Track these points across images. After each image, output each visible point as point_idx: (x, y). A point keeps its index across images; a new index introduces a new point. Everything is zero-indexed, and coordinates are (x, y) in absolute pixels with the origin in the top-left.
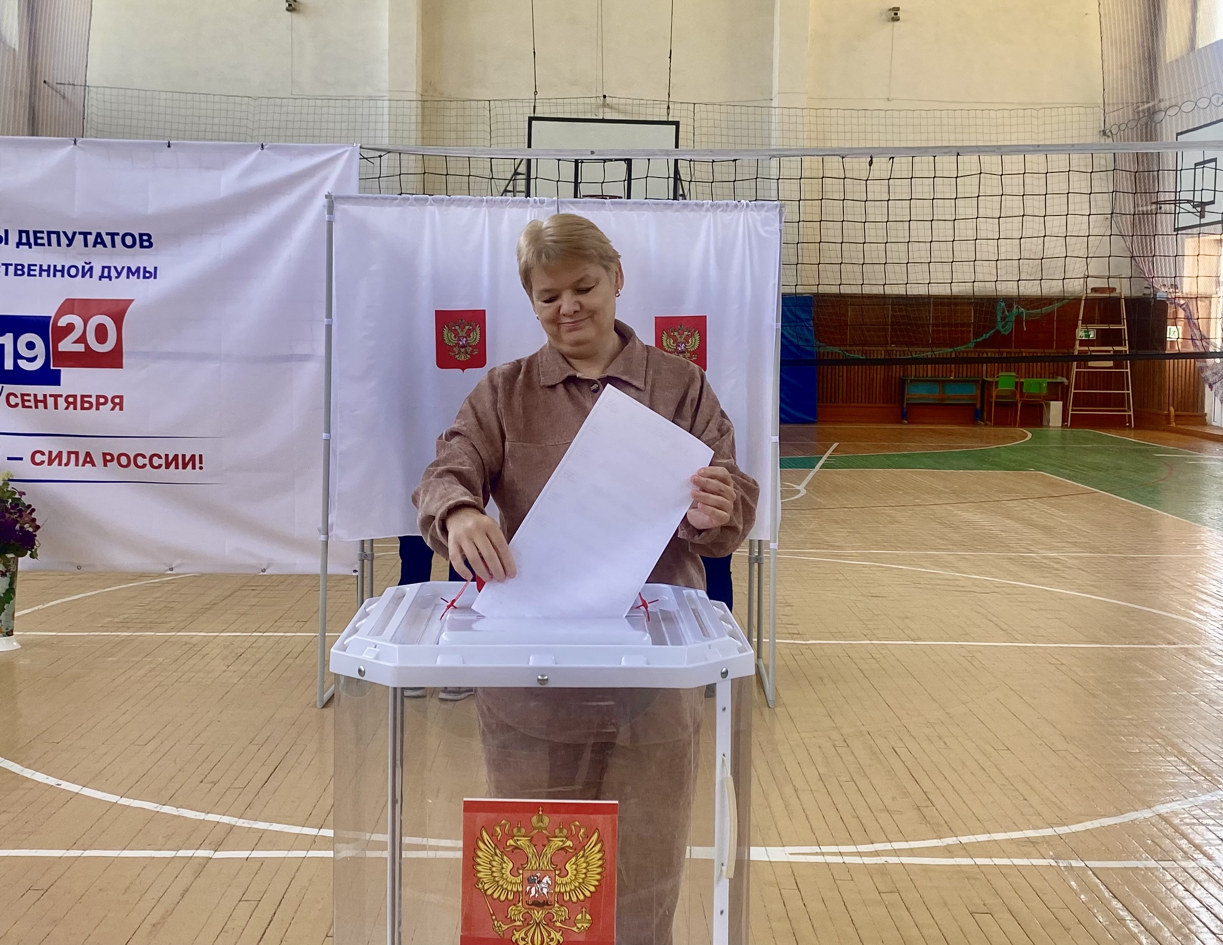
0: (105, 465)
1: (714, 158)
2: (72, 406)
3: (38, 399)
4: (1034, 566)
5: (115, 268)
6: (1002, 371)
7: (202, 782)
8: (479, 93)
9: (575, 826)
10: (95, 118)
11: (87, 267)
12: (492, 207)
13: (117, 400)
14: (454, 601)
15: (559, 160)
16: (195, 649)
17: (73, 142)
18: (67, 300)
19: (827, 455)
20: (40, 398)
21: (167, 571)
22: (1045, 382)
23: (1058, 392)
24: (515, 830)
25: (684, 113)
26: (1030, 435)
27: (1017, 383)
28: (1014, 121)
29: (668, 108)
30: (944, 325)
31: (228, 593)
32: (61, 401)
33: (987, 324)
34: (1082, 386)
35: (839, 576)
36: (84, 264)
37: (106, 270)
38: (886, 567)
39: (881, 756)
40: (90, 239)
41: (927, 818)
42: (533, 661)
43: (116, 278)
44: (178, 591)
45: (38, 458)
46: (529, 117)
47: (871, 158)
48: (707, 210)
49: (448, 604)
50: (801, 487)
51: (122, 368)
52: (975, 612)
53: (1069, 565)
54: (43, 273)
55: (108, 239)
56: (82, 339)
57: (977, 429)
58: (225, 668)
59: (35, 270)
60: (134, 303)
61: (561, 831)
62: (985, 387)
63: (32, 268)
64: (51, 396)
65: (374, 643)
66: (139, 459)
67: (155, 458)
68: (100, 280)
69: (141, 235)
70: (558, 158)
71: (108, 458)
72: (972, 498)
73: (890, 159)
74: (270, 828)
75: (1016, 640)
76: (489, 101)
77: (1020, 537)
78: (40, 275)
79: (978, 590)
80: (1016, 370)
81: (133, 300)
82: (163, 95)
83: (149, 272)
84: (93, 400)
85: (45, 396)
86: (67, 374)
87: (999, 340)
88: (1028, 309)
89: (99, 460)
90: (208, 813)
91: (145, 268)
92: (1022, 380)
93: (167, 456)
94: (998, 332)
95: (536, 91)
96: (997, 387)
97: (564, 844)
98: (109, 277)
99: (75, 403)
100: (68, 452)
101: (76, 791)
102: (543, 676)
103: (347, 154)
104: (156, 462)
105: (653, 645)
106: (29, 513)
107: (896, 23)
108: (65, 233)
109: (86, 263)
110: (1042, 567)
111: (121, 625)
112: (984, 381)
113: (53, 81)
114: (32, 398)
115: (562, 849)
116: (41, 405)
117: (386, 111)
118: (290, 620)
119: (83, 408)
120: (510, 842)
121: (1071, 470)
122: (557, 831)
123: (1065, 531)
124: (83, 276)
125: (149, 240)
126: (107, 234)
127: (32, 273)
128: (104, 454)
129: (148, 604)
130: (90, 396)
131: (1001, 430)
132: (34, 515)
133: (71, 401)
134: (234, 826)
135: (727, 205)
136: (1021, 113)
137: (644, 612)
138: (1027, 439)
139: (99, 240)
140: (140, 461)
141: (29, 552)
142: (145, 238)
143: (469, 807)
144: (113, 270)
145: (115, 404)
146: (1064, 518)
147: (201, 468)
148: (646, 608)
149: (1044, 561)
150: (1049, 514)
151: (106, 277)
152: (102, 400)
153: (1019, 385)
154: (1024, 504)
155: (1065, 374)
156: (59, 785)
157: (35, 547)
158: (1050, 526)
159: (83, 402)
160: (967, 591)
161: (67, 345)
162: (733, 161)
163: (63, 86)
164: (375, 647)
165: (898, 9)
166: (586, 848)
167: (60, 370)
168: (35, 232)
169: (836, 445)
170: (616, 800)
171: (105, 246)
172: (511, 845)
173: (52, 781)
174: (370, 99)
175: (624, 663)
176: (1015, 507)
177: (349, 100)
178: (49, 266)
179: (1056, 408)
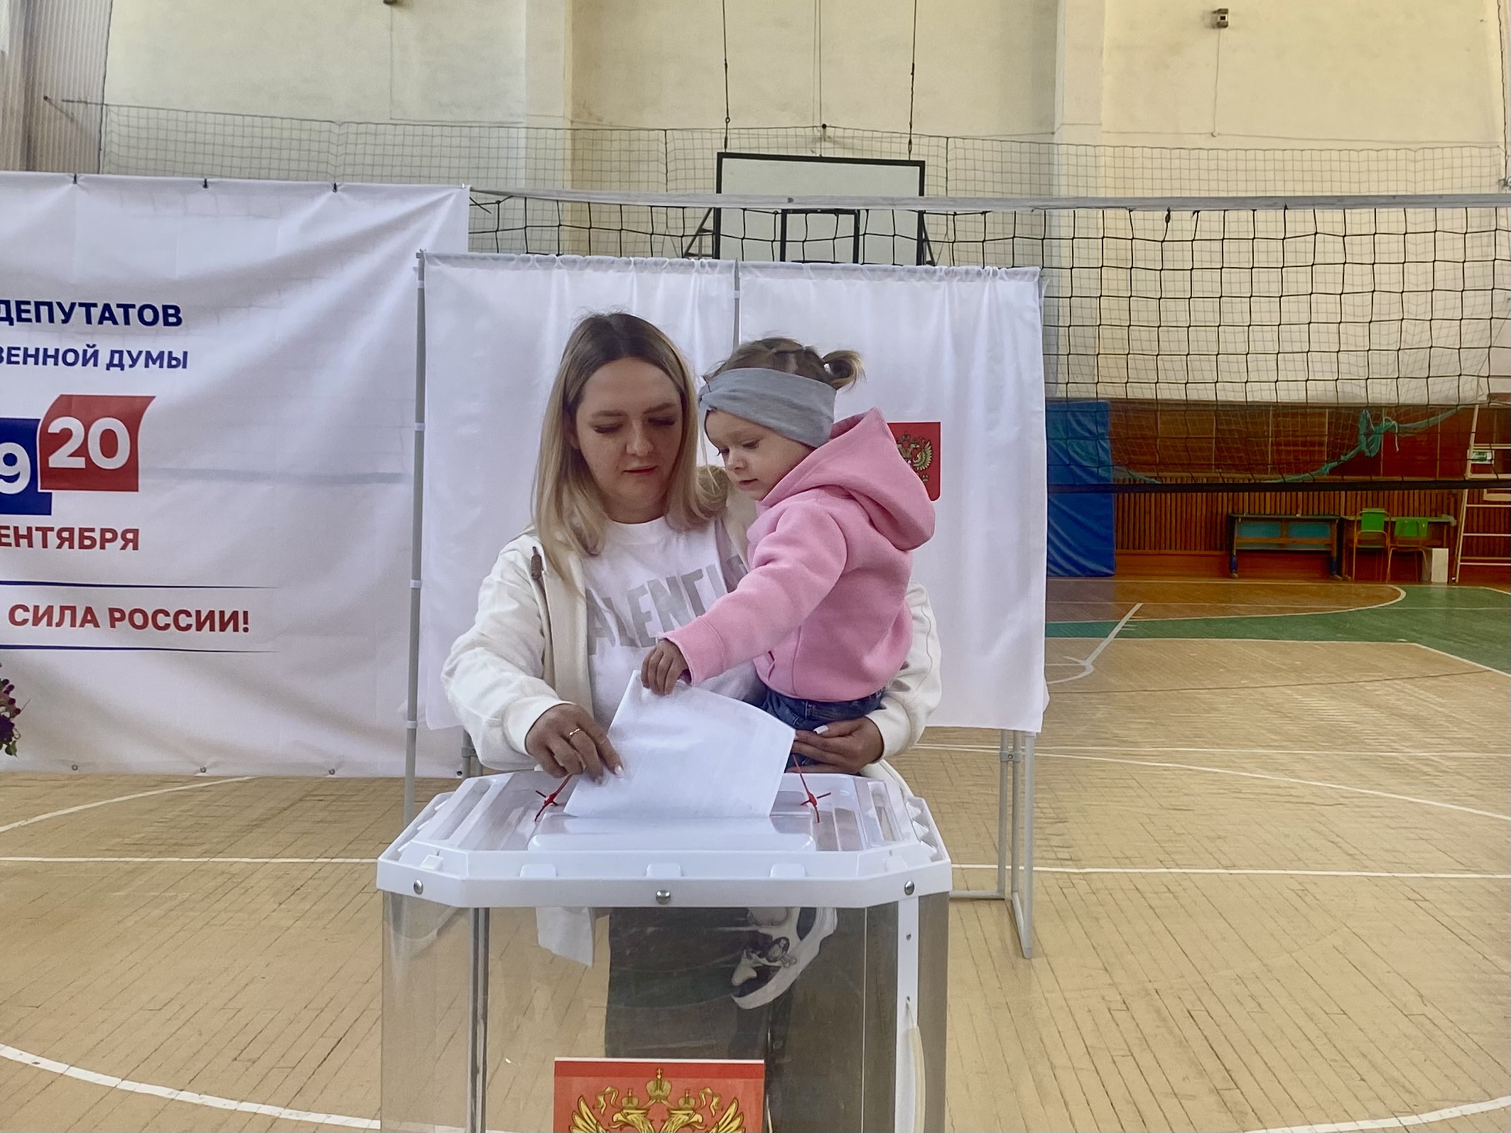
0: (113, 626)
1: (955, 209)
2: (67, 544)
3: (20, 533)
4: (1396, 769)
5: (129, 353)
6: (1367, 507)
7: (235, 1059)
8: (650, 120)
9: (706, 1094)
10: (115, 148)
11: (90, 351)
12: (642, 272)
13: (130, 536)
14: (553, 796)
15: (744, 210)
16: (234, 880)
17: (73, 179)
18: (62, 396)
19: (1126, 619)
20: (23, 531)
21: (197, 772)
22: (1424, 522)
23: (1443, 535)
24: (624, 1100)
25: (933, 151)
26: (1403, 594)
27: (1386, 523)
28: (1382, 165)
29: (910, 142)
30: (1287, 444)
31: (285, 805)
32: (52, 536)
33: (1346, 441)
34: (1475, 525)
35: (1133, 783)
36: (87, 348)
37: (117, 356)
38: (1196, 770)
39: (1172, 1023)
40: (96, 313)
41: (1228, 1104)
42: (651, 873)
43: (131, 366)
44: (215, 801)
45: (19, 614)
46: (718, 153)
47: (1169, 211)
48: (941, 279)
49: (547, 799)
50: (1088, 663)
51: (137, 491)
52: (1312, 830)
53: (1444, 768)
54: (29, 359)
55: (119, 313)
56: (82, 451)
57: (1332, 586)
58: (276, 906)
59: (17, 355)
60: (154, 401)
61: (687, 1102)
62: (1343, 527)
63: (14, 352)
64: (37, 529)
65: (436, 849)
66: (160, 617)
67: (182, 616)
68: (108, 369)
69: (165, 308)
70: (744, 207)
71: (117, 615)
72: (1318, 677)
73: (1194, 213)
74: (328, 1121)
75: (1365, 868)
76: (665, 130)
77: (1380, 731)
78: (25, 362)
79: (1319, 801)
80: (1386, 504)
81: (154, 397)
82: (210, 118)
83: (176, 359)
84: (97, 535)
85: (29, 529)
86: (61, 499)
87: (1364, 464)
88: (1402, 422)
89: (103, 618)
90: (242, 1101)
91: (170, 353)
92: (1393, 519)
93: (198, 613)
94: (1361, 454)
95: (728, 118)
96: (1359, 528)
97: (690, 1119)
98: (121, 366)
99: (71, 540)
100: (61, 607)
101: (60, 1072)
102: (664, 892)
103: (451, 201)
104: (184, 620)
105: (818, 850)
106: (5, 692)
107: (1223, 31)
108: (60, 305)
109: (88, 346)
110: (1409, 771)
111: (134, 848)
112: (1342, 520)
113: (57, 95)
114: (11, 532)
115: (688, 1125)
116: (24, 542)
117: (522, 143)
118: (370, 841)
119: (82, 546)
120: (618, 1117)
121: (1455, 642)
122: (681, 1102)
123: (1442, 722)
124: (84, 364)
125: (176, 315)
126: (119, 306)
127: (13, 359)
128: (112, 611)
129: (171, 820)
130: (92, 530)
131: (1362, 588)
132: (12, 695)
133: (67, 537)
134: (278, 1118)
135: (967, 272)
136: (1392, 154)
137: (812, 810)
138: (1399, 599)
139: (107, 314)
140: (162, 620)
141: (5, 746)
142: (171, 311)
143: (563, 1070)
144: (126, 355)
145: (127, 541)
146: (1442, 705)
147: (246, 630)
148: (815, 804)
149: (1411, 763)
150: (1420, 699)
151: (116, 366)
152: (109, 536)
153: (1389, 526)
154: (1389, 686)
155: (1452, 511)
156: (36, 1063)
157: (13, 739)
158: (1422, 716)
159: (82, 538)
160: (1302, 803)
161: (61, 459)
162: (982, 213)
163: (70, 104)
164: (438, 855)
165: (1226, 11)
166: (720, 1124)
167: (51, 493)
168: (18, 303)
169: (1139, 605)
170: (761, 1059)
171: (115, 322)
172: (618, 1121)
173: (27, 1058)
174: (501, 126)
175: (773, 875)
176: (1376, 690)
177: (470, 127)
178: (37, 350)
179: (1440, 556)
